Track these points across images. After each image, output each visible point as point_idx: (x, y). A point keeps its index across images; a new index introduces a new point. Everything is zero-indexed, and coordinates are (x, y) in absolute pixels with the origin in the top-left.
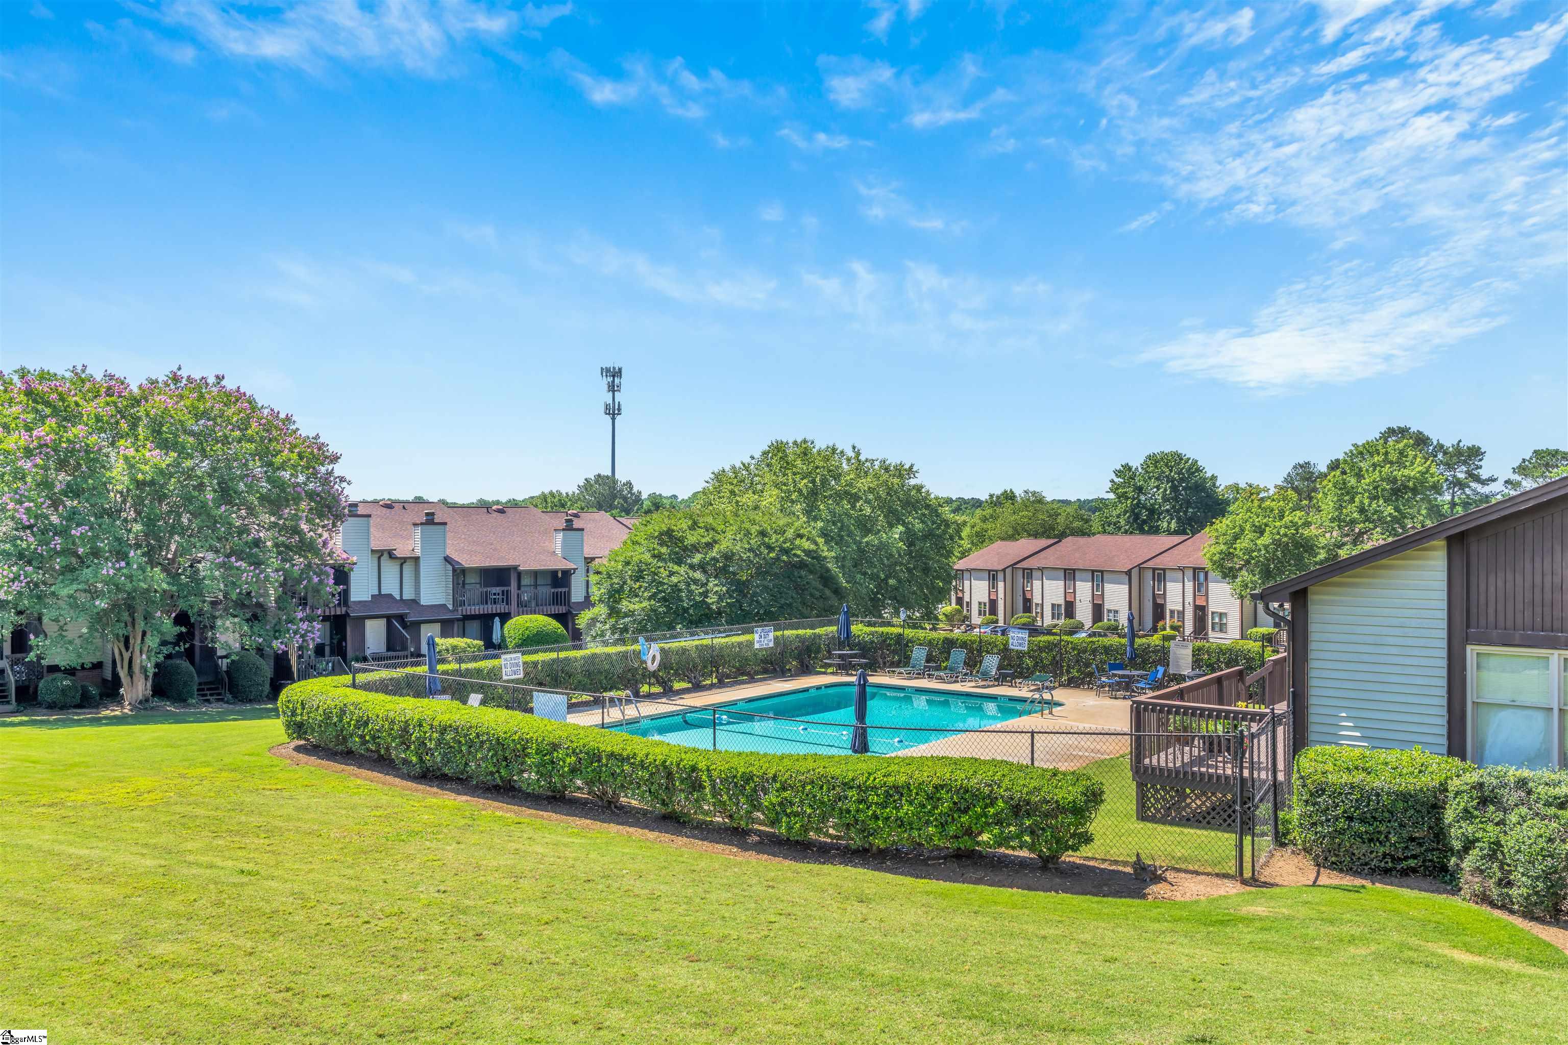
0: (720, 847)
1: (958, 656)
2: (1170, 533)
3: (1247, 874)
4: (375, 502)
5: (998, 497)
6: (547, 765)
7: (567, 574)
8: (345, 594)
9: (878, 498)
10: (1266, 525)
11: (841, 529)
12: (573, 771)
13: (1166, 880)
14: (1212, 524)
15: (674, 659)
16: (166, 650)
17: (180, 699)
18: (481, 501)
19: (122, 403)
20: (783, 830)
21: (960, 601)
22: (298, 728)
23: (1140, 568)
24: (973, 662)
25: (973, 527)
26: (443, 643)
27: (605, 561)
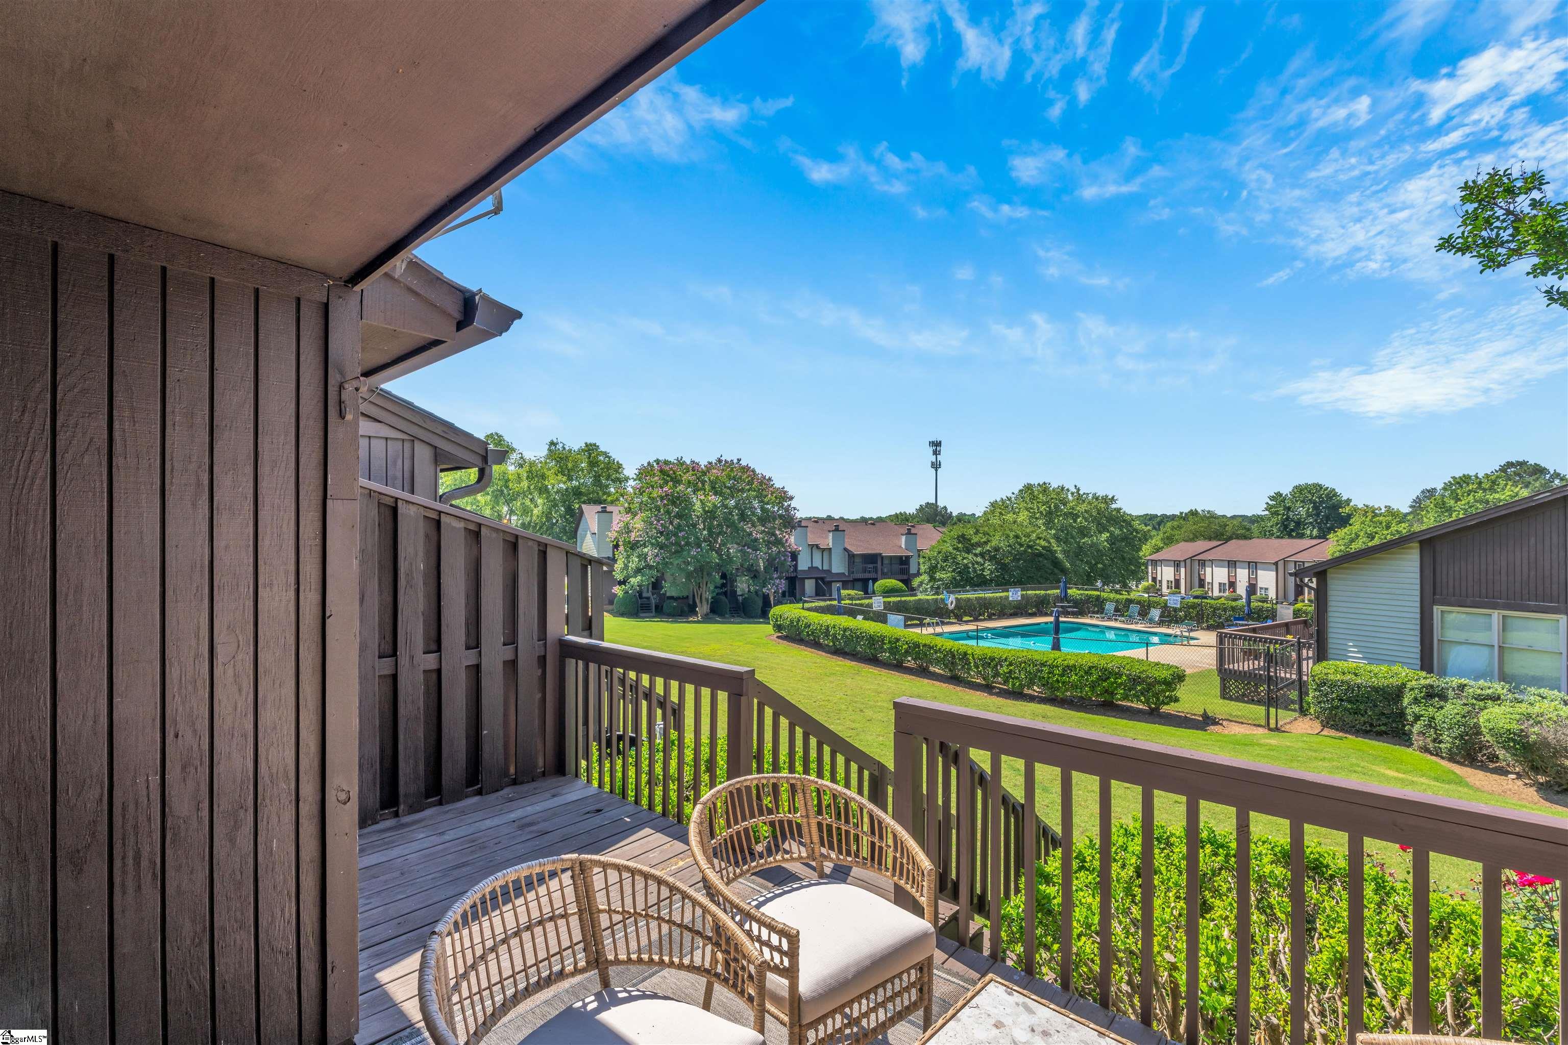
0: (979, 693)
1: (1135, 609)
2: (1312, 537)
3: (1272, 725)
4: (810, 519)
5: (1186, 514)
6: (894, 650)
7: (908, 558)
8: (796, 566)
9: (1091, 516)
10: (1376, 533)
11: (1067, 534)
12: (907, 652)
13: (1221, 724)
14: (1336, 532)
15: (963, 604)
16: (717, 591)
17: (721, 615)
18: (862, 518)
19: (699, 474)
20: (1010, 686)
21: (1154, 579)
22: (779, 628)
23: (1285, 562)
24: (1144, 613)
25: (1165, 533)
26: (844, 592)
27: (927, 551)
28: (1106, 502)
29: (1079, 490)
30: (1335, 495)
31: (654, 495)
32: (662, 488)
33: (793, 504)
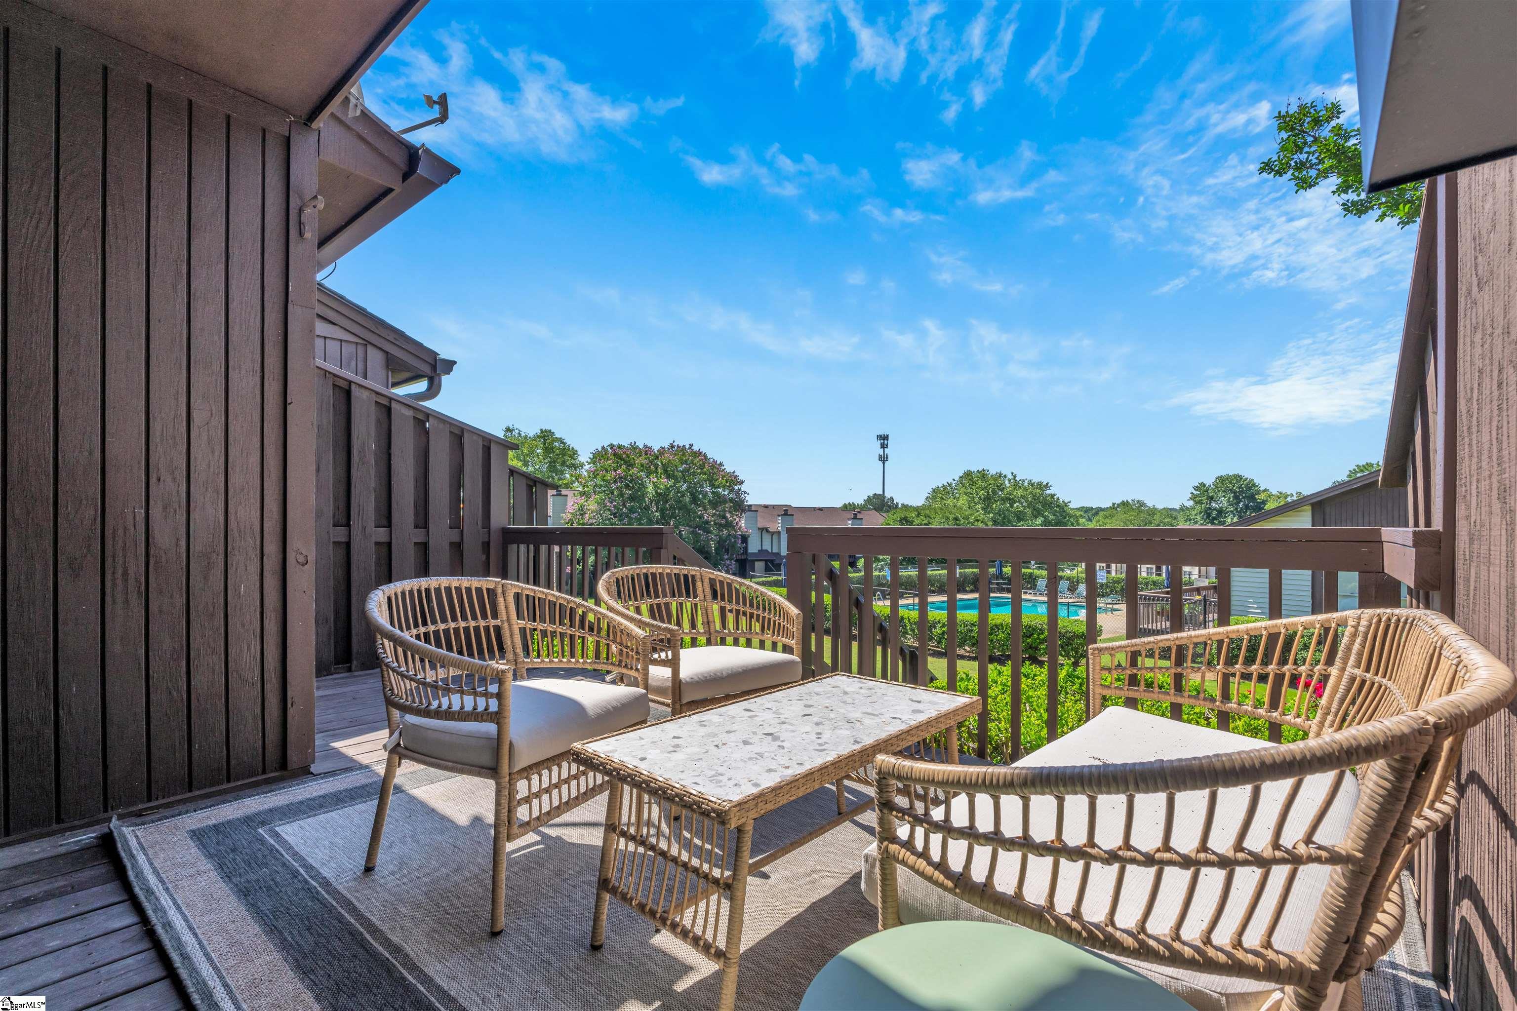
1: (1065, 585)
4: (760, 505)
5: (1118, 505)
9: (1027, 501)
24: (1073, 589)
28: (1040, 488)
29: (1015, 477)
30: (1254, 485)
31: (608, 477)
32: (615, 471)
33: (744, 488)
